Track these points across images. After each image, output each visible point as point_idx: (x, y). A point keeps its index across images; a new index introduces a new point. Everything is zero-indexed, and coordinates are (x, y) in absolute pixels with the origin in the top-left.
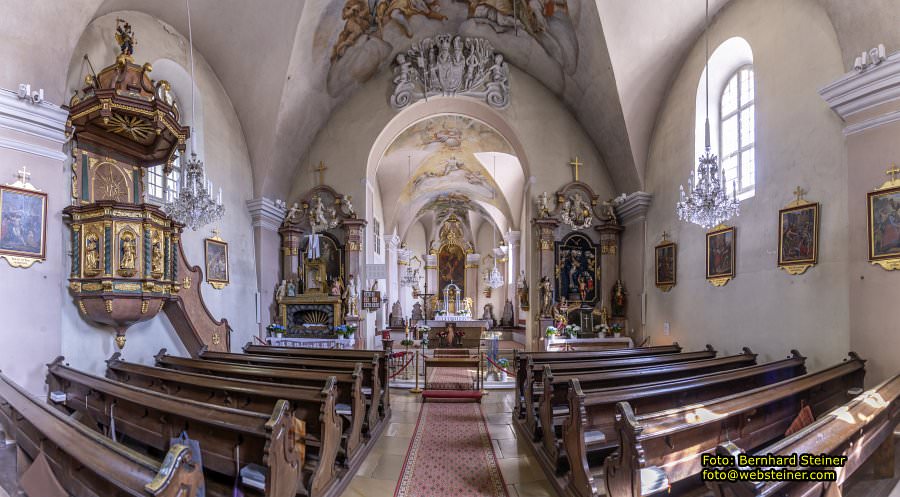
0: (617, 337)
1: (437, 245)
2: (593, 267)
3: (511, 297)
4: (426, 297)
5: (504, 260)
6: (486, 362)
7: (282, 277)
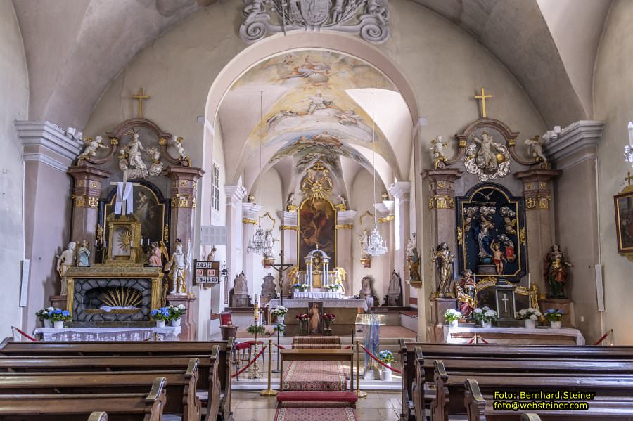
0: (556, 328)
1: (297, 199)
2: (514, 228)
3: (400, 266)
4: (281, 268)
5: (388, 218)
6: (362, 354)
7: (69, 236)
